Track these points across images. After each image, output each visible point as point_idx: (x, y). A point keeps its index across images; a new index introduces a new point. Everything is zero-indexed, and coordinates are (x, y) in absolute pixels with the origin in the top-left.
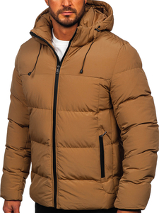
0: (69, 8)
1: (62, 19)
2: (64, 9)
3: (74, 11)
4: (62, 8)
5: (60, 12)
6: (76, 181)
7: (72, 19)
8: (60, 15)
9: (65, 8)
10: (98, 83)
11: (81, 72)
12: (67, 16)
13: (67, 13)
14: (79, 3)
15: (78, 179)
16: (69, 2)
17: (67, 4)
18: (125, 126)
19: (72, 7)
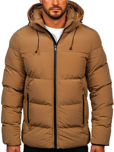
0: (57, 6)
1: (52, 13)
2: (53, 7)
3: (61, 9)
4: (52, 6)
5: (51, 9)
6: (70, 129)
7: (59, 13)
8: (51, 11)
9: (55, 6)
10: (84, 56)
11: (71, 49)
12: (56, 12)
13: (56, 9)
14: (63, 3)
15: (71, 127)
16: (58, 2)
17: (56, 3)
18: (97, 88)
19: (59, 5)
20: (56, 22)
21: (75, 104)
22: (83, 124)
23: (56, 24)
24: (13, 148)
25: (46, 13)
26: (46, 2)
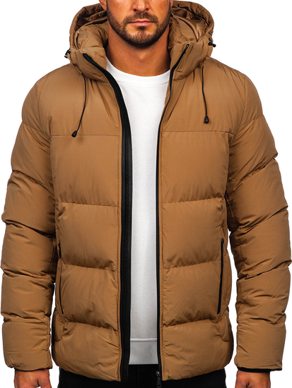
0: (145, 14)
2: (136, 16)
3: (154, 20)
4: (132, 13)
5: (128, 21)
7: (150, 32)
8: (129, 26)
9: (138, 13)
11: (207, 121)
12: (142, 29)
13: (142, 22)
14: (161, 6)
16: (146, 3)
17: (141, 6)
19: (150, 12)
20: (143, 54)
21: (204, 261)
22: (219, 312)
23: (142, 61)
24: (31, 377)
25: (117, 32)
26: (116, 5)
